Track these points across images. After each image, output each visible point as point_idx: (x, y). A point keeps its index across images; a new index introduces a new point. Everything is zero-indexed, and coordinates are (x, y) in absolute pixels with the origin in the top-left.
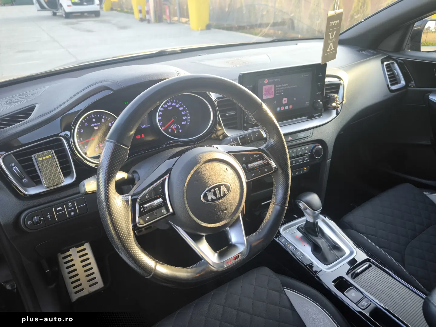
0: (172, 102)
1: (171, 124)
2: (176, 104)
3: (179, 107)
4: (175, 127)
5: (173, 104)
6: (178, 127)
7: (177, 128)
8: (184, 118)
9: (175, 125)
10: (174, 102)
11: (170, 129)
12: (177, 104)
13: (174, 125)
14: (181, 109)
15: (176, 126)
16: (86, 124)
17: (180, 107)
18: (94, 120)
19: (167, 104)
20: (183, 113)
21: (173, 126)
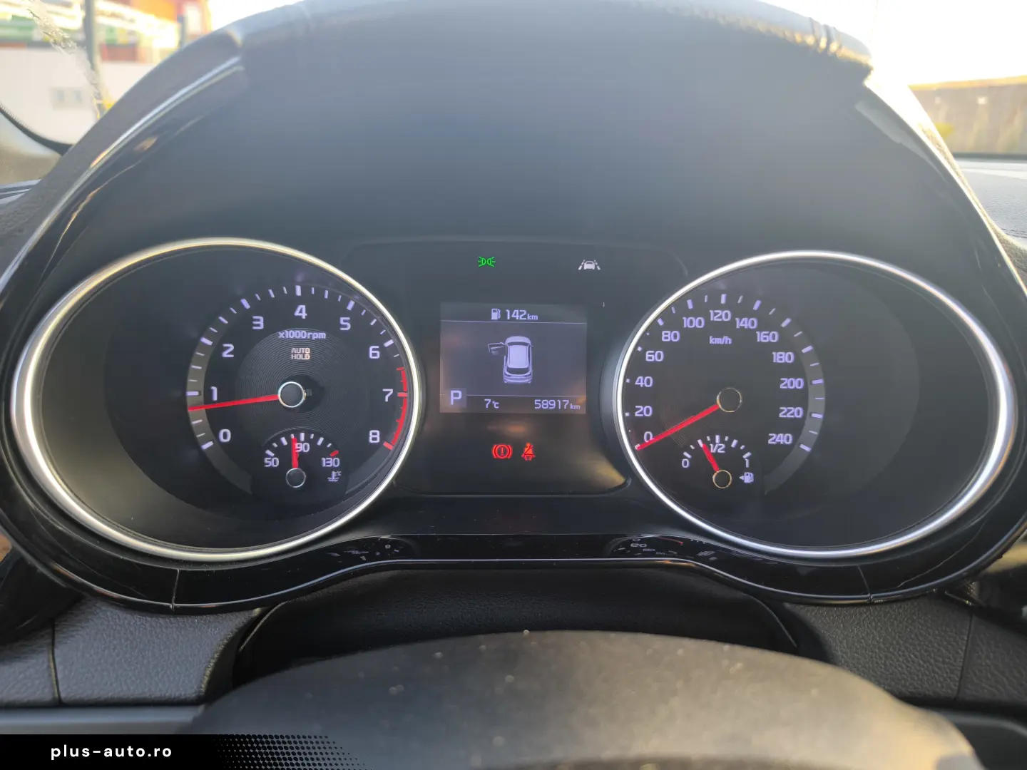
0: (743, 311)
1: (708, 430)
2: (760, 328)
3: (771, 347)
4: (718, 448)
5: (745, 323)
6: (737, 453)
7: (731, 460)
8: (791, 412)
9: (722, 441)
10: (750, 314)
11: (690, 451)
12: (765, 325)
13: (717, 438)
14: (782, 357)
15: (728, 444)
16: (260, 323)
17: (782, 345)
18: (301, 311)
19: (707, 317)
20: (791, 383)
21: (713, 441)
